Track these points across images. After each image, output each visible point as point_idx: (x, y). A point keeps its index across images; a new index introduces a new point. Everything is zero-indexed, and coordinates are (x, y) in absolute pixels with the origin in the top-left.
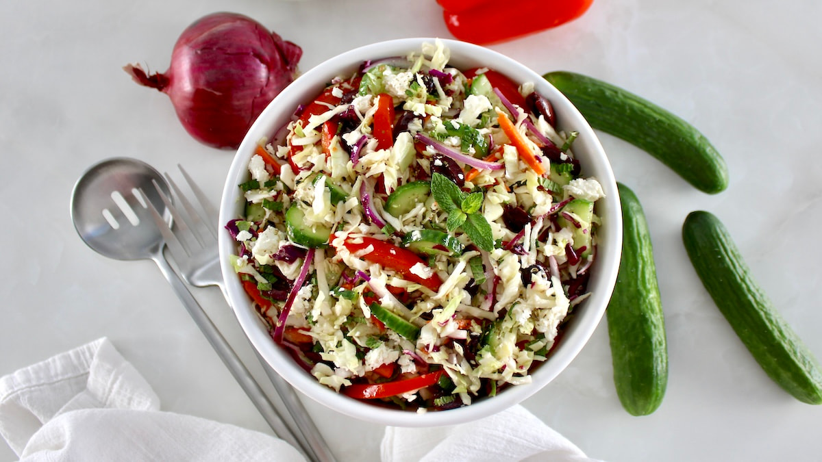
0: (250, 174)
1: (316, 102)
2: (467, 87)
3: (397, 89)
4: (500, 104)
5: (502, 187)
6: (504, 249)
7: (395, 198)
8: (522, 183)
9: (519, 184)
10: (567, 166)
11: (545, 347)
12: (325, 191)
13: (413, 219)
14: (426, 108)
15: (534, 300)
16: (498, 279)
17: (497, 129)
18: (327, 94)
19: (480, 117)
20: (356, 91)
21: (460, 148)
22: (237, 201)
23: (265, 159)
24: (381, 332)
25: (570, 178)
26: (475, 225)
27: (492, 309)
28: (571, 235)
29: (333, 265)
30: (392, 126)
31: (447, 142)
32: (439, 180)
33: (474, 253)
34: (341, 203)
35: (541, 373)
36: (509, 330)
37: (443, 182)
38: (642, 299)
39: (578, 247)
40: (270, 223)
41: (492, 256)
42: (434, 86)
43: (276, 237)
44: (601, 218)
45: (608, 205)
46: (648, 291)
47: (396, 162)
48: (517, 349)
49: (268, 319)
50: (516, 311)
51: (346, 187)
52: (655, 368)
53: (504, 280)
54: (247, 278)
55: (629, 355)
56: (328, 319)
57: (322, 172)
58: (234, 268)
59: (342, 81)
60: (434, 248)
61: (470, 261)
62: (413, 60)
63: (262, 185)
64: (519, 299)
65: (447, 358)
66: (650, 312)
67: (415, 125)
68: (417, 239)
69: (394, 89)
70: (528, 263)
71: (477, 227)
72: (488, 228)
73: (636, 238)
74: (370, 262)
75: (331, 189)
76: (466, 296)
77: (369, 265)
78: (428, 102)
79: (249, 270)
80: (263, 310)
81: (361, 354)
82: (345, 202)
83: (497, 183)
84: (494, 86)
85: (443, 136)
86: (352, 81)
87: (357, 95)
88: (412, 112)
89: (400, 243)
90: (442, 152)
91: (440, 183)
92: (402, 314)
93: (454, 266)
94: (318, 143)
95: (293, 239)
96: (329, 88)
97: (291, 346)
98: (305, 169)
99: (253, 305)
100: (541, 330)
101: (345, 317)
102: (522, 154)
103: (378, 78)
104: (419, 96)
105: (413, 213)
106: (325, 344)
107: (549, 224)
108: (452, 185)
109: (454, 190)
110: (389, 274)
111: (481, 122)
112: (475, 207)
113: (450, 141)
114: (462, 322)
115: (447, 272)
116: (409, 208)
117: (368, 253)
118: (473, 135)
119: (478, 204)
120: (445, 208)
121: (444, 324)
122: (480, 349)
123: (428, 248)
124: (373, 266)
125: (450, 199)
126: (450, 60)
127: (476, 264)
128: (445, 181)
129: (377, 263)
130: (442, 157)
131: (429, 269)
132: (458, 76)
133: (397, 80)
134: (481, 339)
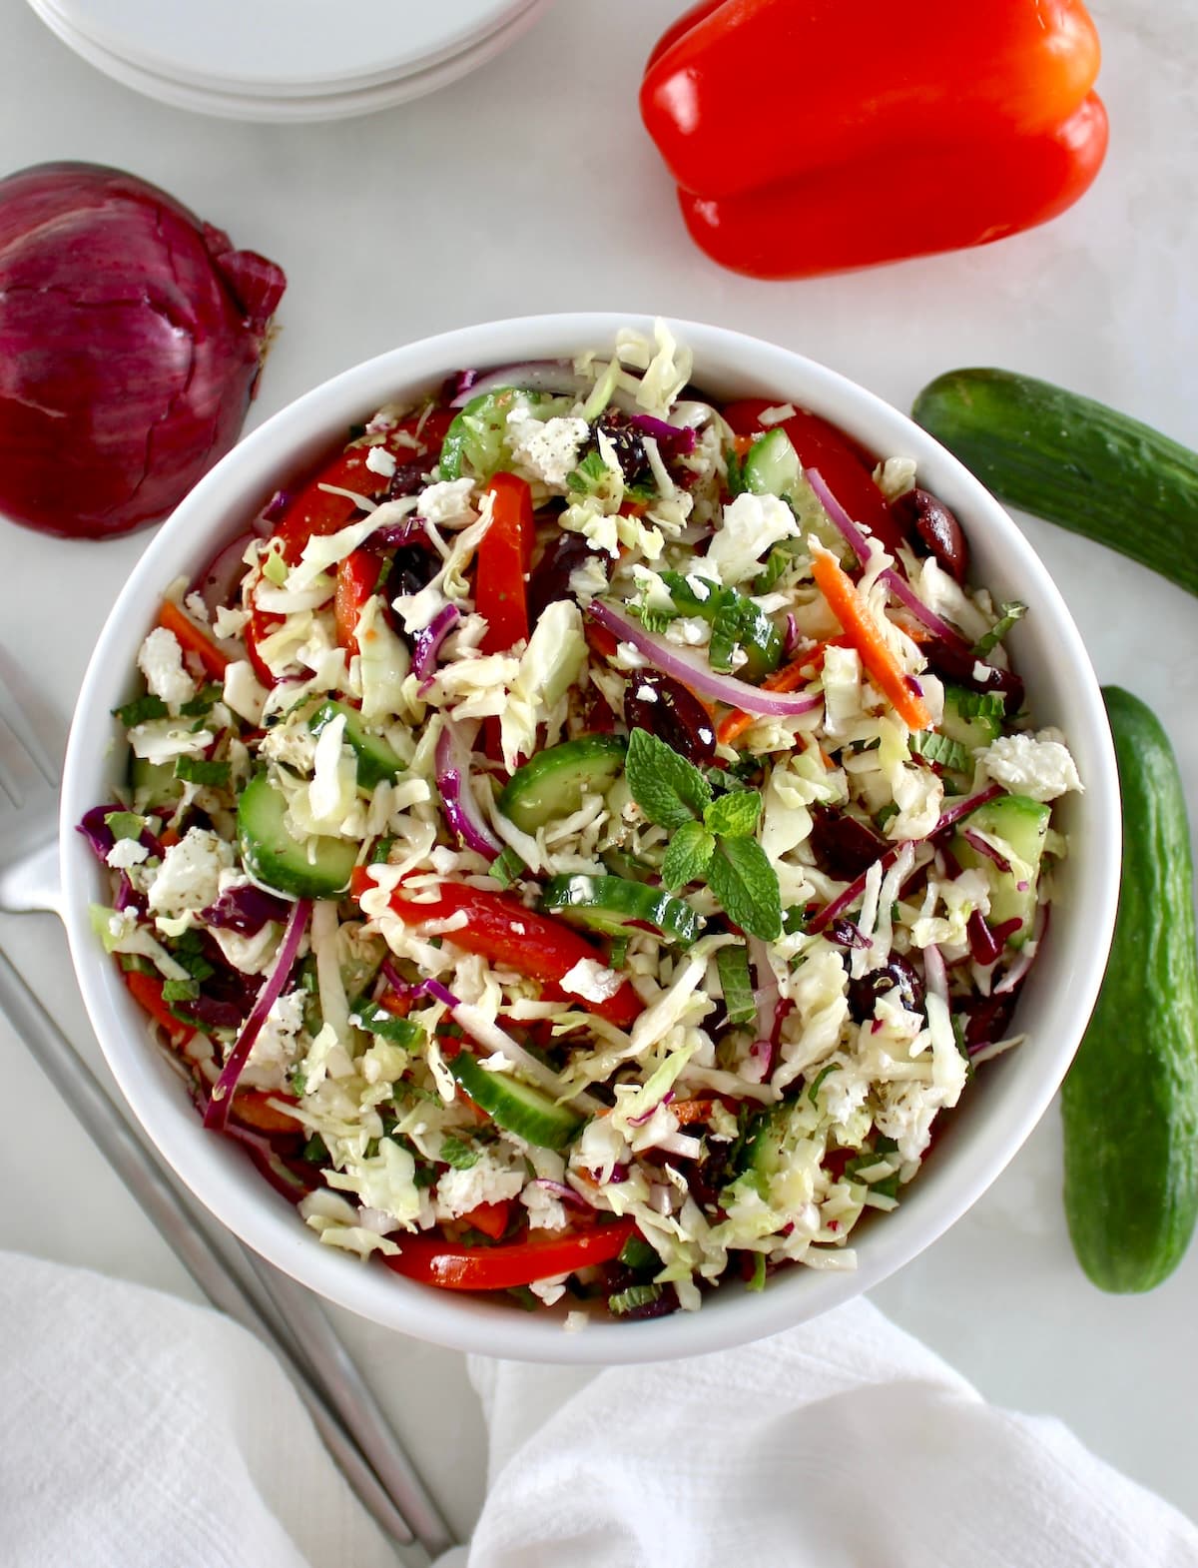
0: (140, 680)
1: (322, 486)
2: (736, 465)
3: (542, 468)
4: (823, 519)
5: (812, 758)
6: (810, 931)
7: (528, 785)
8: (866, 746)
9: (858, 748)
10: (990, 700)
11: (897, 1173)
12: (343, 755)
13: (572, 837)
14: (620, 529)
15: (877, 1065)
16: (787, 1005)
17: (808, 592)
18: (352, 463)
19: (763, 559)
20: (432, 459)
21: (706, 652)
22: (109, 753)
23: (182, 641)
24: (479, 1122)
25: (994, 733)
26: (735, 865)
27: (767, 1079)
28: (986, 890)
29: (361, 945)
30: (527, 577)
31: (672, 634)
32: (648, 748)
33: (728, 939)
34: (384, 785)
35: (884, 1242)
36: (807, 1134)
37: (657, 756)
38: (1154, 1013)
39: (1003, 917)
40: (197, 817)
41: (776, 950)
42: (645, 458)
43: (212, 858)
44: (1068, 837)
45: (1089, 813)
46: (1171, 994)
47: (534, 686)
48: (825, 1176)
49: (189, 1062)
50: (831, 1087)
51: (398, 740)
52: (1169, 1191)
53: (803, 1008)
54: (136, 965)
55: (1106, 1151)
56: (346, 1086)
57: (334, 695)
58: (101, 940)
59: (394, 424)
60: (625, 924)
61: (718, 956)
62: (588, 373)
63: (175, 710)
64: (838, 1057)
65: (646, 1198)
66: (1170, 1047)
67: (591, 577)
68: (583, 900)
69: (538, 464)
70: (869, 964)
71: (743, 874)
72: (768, 878)
73: (1153, 851)
74: (457, 948)
75: (358, 750)
76: (702, 1043)
77: (454, 957)
78: (626, 509)
79: (141, 943)
80: (176, 1040)
81: (428, 1176)
82: (394, 783)
83: (798, 749)
84: (806, 463)
85: (663, 618)
86: (420, 426)
87: (435, 472)
88: (582, 538)
89: (539, 899)
90: (659, 662)
91: (651, 759)
92: (537, 1083)
93: (675, 963)
94: (327, 607)
95: (255, 872)
96: (356, 444)
97: (249, 1136)
98: (290, 677)
99: (152, 1030)
100: (891, 1132)
101: (389, 1086)
102: (872, 667)
103: (494, 427)
104: (602, 493)
105: (575, 822)
106: (336, 1145)
107: (929, 853)
108: (679, 763)
109: (687, 777)
110: (505, 982)
111: (768, 573)
112: (740, 826)
113: (679, 633)
114: (691, 1111)
115: (658, 981)
116: (567, 807)
117: (452, 929)
118: (742, 619)
119: (749, 820)
120: (658, 819)
121: (643, 1121)
122: (730, 1181)
123: (611, 923)
124: (464, 962)
125: (672, 796)
126: (690, 381)
127: (734, 967)
128: (662, 753)
129: (474, 954)
130: (656, 680)
131: (611, 973)
132: (711, 427)
133: (544, 440)
134: (735, 1151)
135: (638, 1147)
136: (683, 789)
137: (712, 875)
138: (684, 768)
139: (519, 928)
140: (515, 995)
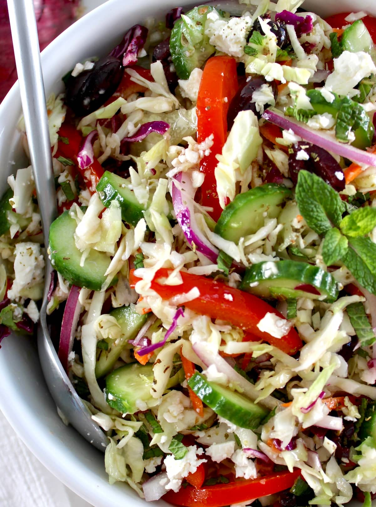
2: (335, 40)
7: (234, 213)
19: (357, 87)
21: (333, 132)
26: (361, 254)
30: (226, 99)
31: (312, 123)
32: (309, 182)
33: (355, 298)
37: (315, 186)
42: (287, 36)
60: (297, 288)
61: (347, 310)
68: (272, 275)
71: (364, 258)
76: (340, 362)
78: (279, 61)
85: (306, 115)
89: (239, 283)
90: (306, 138)
91: (311, 188)
92: (241, 390)
93: (321, 317)
103: (199, 24)
104: (266, 52)
108: (328, 190)
109: (332, 200)
110: (222, 330)
111: (361, 95)
112: (364, 229)
113: (317, 122)
114: (333, 402)
115: (312, 326)
116: (254, 227)
117: (191, 299)
118: (354, 112)
119: (371, 224)
120: (314, 226)
121: (309, 409)
122: (358, 443)
123: (287, 289)
124: (197, 320)
125: (322, 212)
126: (303, 3)
127: (358, 315)
128: (318, 183)
129: (203, 315)
130: (307, 147)
131: (284, 321)
132: (318, 24)
133: (229, 27)
134: (358, 426)
135: (306, 426)
136: (328, 207)
137: (346, 259)
138: (330, 193)
139: (229, 297)
140: (228, 339)
